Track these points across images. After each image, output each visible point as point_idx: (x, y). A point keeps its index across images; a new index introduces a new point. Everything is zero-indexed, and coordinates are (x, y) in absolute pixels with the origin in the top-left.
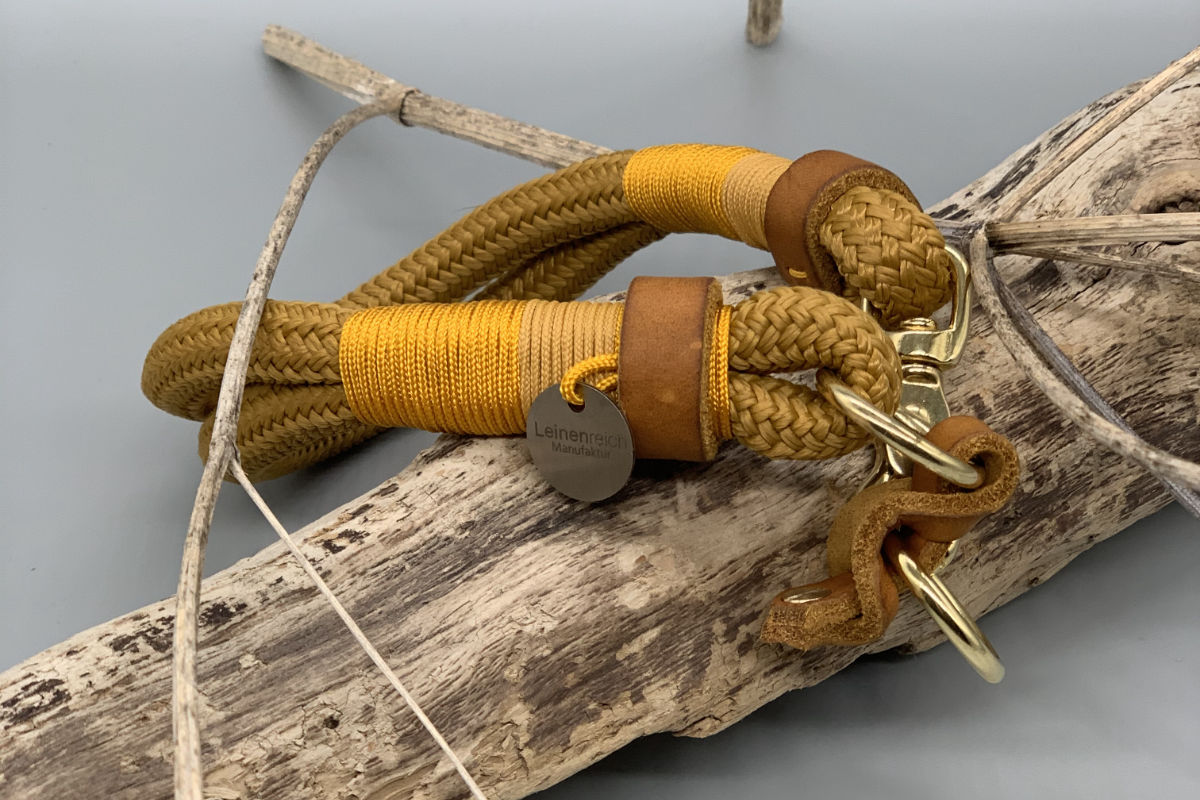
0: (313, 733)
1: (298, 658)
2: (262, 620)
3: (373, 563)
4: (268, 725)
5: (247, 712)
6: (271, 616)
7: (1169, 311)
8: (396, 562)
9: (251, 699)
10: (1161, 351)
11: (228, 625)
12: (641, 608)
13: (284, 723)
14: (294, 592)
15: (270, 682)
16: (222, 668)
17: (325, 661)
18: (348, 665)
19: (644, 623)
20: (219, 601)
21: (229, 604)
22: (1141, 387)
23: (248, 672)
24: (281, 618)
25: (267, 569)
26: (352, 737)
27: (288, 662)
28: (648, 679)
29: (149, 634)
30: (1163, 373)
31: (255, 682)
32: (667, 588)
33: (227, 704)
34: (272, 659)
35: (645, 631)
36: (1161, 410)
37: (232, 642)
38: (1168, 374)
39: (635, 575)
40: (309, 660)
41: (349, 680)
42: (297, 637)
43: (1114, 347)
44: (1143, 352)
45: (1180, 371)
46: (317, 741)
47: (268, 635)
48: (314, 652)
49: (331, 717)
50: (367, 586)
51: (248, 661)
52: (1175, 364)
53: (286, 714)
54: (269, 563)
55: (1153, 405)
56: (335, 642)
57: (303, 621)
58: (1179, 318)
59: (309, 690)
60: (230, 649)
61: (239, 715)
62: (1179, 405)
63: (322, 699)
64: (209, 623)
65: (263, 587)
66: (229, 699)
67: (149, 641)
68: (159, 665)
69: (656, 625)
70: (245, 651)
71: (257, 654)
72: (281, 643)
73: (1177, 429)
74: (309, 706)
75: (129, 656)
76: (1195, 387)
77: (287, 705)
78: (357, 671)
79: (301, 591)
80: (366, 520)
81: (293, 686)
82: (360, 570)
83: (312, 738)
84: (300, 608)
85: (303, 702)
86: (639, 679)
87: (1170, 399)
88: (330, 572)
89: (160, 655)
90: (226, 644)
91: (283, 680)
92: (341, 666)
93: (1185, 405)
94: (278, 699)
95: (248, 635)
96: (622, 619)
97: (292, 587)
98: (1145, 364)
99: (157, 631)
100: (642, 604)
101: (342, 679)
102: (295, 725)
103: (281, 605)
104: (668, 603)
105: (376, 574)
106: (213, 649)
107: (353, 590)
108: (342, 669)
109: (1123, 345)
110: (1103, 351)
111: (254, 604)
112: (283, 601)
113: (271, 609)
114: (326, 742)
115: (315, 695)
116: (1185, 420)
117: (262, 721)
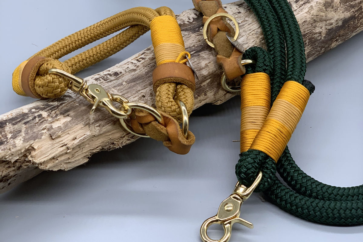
0: (140, 98)
1: (135, 83)
2: (126, 75)
3: (148, 64)
4: (131, 96)
5: (126, 93)
6: (127, 75)
7: (316, 14)
8: (153, 64)
9: (126, 91)
10: (314, 22)
11: (119, 76)
12: (207, 75)
13: (134, 96)
14: (132, 70)
15: (130, 88)
16: (119, 84)
17: (141, 84)
18: (146, 85)
19: (207, 78)
20: (116, 71)
21: (118, 72)
22: (310, 30)
23: (125, 85)
24: (130, 75)
25: (125, 65)
26: (148, 99)
27: (133, 84)
28: (207, 90)
29: (102, 77)
30: (315, 27)
31: (127, 87)
32: (212, 70)
33: (121, 92)
34: (129, 83)
35: (207, 80)
36: (314, 36)
37: (120, 79)
38: (316, 28)
39: (205, 67)
40: (137, 84)
41: (146, 88)
42: (134, 79)
43: (304, 21)
44: (311, 23)
45: (318, 27)
46: (141, 100)
47: (127, 78)
48: (138, 82)
49: (144, 95)
50: (147, 69)
51: (124, 83)
52: (317, 26)
53: (134, 94)
54: (125, 64)
55: (313, 35)
56: (142, 80)
57: (134, 76)
58: (318, 15)
59: (138, 90)
60: (120, 81)
61: (125, 94)
62: (318, 35)
63: (141, 91)
64: (114, 76)
65: (125, 69)
66: (122, 91)
67: (103, 79)
68: (106, 84)
69: (209, 79)
70: (123, 81)
71: (126, 82)
72: (130, 80)
73: (318, 40)
74: (139, 93)
75: (99, 82)
76: (322, 31)
77: (134, 92)
78: (147, 86)
79: (133, 70)
80: (145, 55)
81: (135, 89)
82: (145, 66)
83: (140, 99)
84: (133, 73)
85: (137, 92)
86: (206, 90)
87: (316, 33)
88: (139, 66)
89: (105, 82)
90: (119, 80)
91: (132, 88)
92: (144, 85)
93: (319, 35)
94: (132, 91)
95: (123, 78)
96: (203, 77)
97: (131, 69)
98: (311, 25)
99: (104, 77)
100: (207, 74)
101: (144, 88)
102: (136, 97)
103: (129, 72)
104: (212, 74)
105: (149, 66)
106: (116, 81)
107: (144, 70)
108: (144, 86)
109: (306, 21)
110: (302, 22)
111: (123, 72)
112: (129, 71)
113: (127, 73)
114: (143, 100)
115: (139, 91)
116: (319, 38)
117: (129, 95)
